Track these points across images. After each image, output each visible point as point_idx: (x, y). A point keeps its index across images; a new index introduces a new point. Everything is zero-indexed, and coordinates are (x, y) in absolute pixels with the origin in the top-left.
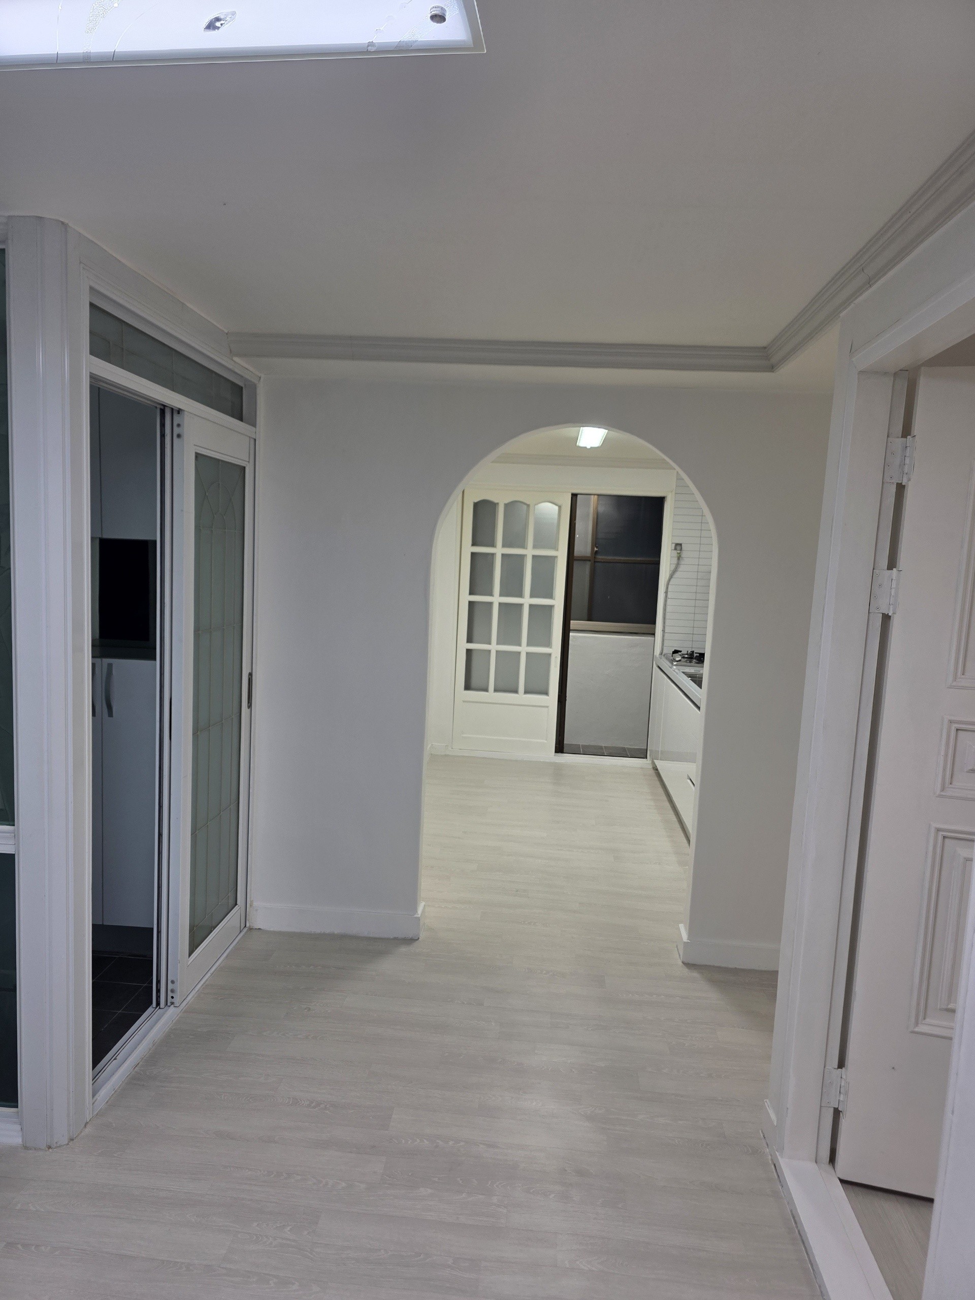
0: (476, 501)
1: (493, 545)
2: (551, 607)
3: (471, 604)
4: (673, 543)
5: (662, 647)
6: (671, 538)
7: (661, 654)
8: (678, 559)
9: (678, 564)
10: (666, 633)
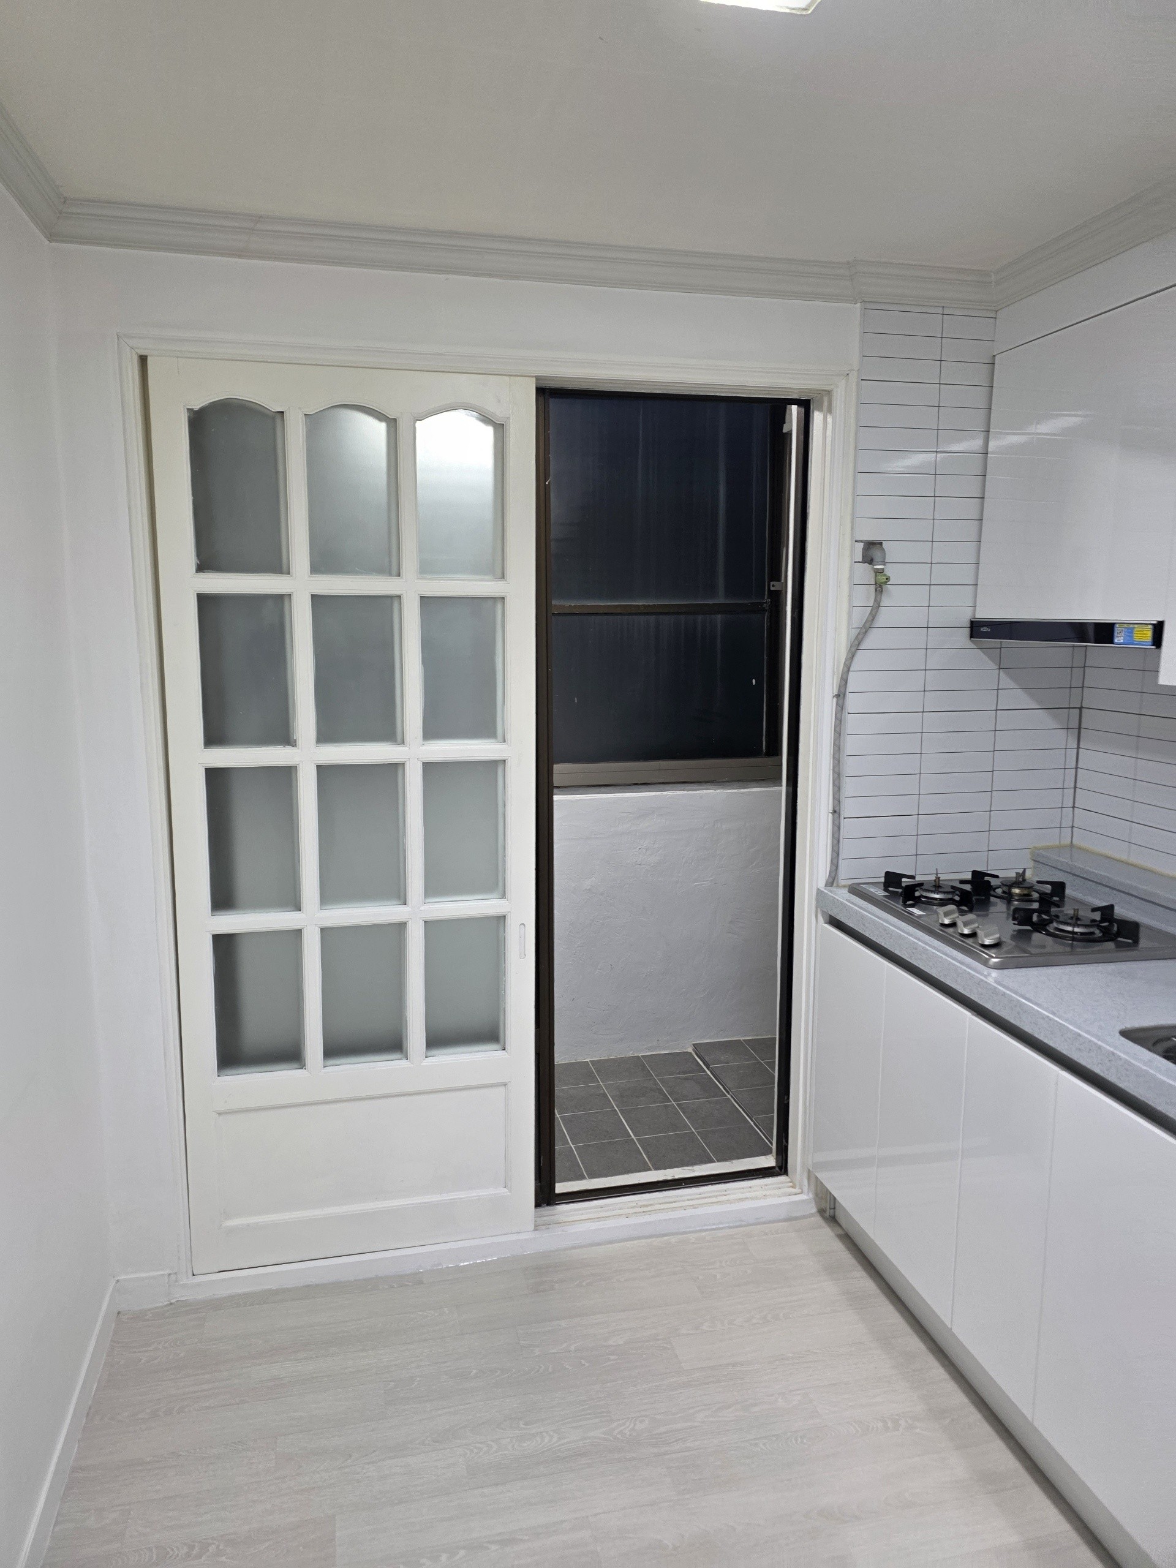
0: (197, 407)
1: (277, 565)
2: (493, 768)
3: (216, 778)
4: (856, 541)
5: (835, 862)
6: (849, 526)
7: (832, 881)
8: (876, 590)
9: (877, 606)
10: (845, 818)
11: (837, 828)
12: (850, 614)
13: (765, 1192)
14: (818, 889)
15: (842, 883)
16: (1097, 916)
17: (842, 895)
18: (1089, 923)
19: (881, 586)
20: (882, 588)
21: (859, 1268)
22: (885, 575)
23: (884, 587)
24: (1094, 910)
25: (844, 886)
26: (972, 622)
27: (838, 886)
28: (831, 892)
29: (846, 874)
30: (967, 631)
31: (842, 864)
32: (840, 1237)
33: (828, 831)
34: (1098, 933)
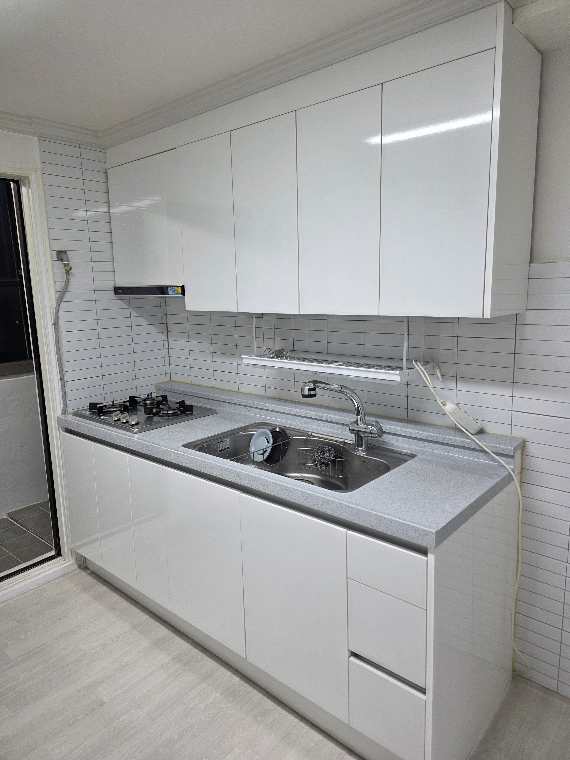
4: (53, 250)
5: (65, 403)
6: (48, 243)
7: (65, 412)
8: (66, 274)
9: (68, 281)
10: (67, 381)
11: (63, 387)
12: (55, 285)
13: (50, 568)
14: (58, 417)
15: (70, 412)
16: (178, 406)
17: (70, 417)
18: (175, 408)
19: (68, 272)
20: (69, 273)
21: (99, 583)
22: (70, 266)
23: (70, 272)
24: (177, 403)
25: (71, 414)
26: (114, 288)
27: (68, 414)
28: (64, 417)
29: (71, 407)
30: (113, 292)
31: (69, 403)
32: (89, 574)
33: (59, 389)
34: (179, 412)
